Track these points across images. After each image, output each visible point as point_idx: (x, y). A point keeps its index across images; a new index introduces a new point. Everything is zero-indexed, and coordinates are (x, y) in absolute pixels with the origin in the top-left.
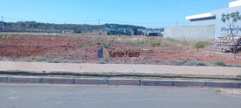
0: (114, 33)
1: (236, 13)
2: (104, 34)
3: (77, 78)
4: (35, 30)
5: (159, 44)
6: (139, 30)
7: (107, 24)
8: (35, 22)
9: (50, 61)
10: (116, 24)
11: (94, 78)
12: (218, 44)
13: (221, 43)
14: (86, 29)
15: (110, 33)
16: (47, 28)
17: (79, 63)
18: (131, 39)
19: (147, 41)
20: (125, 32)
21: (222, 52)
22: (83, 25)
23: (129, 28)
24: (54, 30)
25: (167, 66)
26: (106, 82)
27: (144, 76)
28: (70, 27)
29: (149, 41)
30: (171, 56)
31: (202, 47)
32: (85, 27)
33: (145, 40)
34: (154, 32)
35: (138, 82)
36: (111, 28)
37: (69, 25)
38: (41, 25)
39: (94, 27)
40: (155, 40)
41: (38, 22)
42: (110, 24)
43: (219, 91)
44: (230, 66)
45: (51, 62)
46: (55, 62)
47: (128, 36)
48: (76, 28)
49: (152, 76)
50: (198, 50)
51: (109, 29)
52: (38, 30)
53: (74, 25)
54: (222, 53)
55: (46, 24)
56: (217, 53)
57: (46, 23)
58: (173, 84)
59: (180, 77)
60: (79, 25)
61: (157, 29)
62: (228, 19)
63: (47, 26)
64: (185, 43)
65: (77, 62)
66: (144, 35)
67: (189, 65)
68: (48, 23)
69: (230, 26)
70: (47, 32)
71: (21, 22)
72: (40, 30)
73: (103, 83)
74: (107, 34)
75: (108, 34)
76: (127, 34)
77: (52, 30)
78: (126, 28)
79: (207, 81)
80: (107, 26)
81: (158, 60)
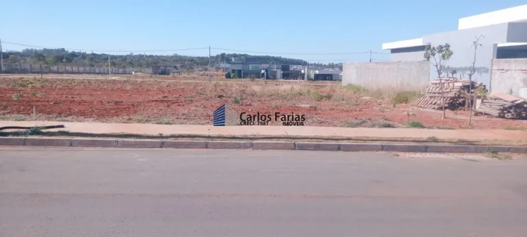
0: (240, 74)
1: (445, 47)
2: (217, 75)
3: (210, 141)
4: (68, 68)
5: (329, 97)
6: (293, 68)
7: (223, 55)
8: (63, 50)
9: (158, 121)
10: (244, 55)
11: (233, 141)
12: (431, 95)
13: (434, 93)
14: (178, 65)
15: (232, 75)
16: (93, 63)
17: (203, 124)
18: (278, 87)
19: (309, 92)
20: (263, 71)
21: (434, 108)
22: (172, 57)
23: (273, 63)
24: (110, 69)
25: (336, 128)
26: (249, 145)
27: (299, 139)
28: (142, 62)
29: (313, 91)
30: (345, 114)
31: (406, 101)
32: (174, 61)
33: (305, 90)
34: (326, 72)
35: (293, 146)
36: (234, 63)
37: (141, 57)
38: (77, 56)
39: (195, 62)
40: (324, 89)
41: (70, 51)
42: (229, 55)
43: (397, 156)
44: (429, 128)
45: (161, 123)
46: (166, 124)
47: (270, 82)
48: (155, 63)
49: (311, 139)
50: (394, 106)
51: (228, 66)
52: (75, 69)
53: (151, 56)
54: (433, 110)
55: (88, 55)
56: (425, 110)
57: (89, 52)
58: (339, 148)
59: (349, 139)
60: (162, 56)
61: (332, 66)
62: (434, 55)
63: (92, 59)
64: (379, 94)
65: (199, 124)
66: (303, 79)
67: (369, 127)
68: (94, 52)
69: (437, 66)
70: (94, 73)
71: (32, 51)
72: (81, 69)
73: (245, 147)
74: (224, 77)
75: (228, 76)
76: (268, 78)
77: (106, 69)
78: (266, 63)
79: (384, 143)
80: (224, 58)
81: (323, 120)
